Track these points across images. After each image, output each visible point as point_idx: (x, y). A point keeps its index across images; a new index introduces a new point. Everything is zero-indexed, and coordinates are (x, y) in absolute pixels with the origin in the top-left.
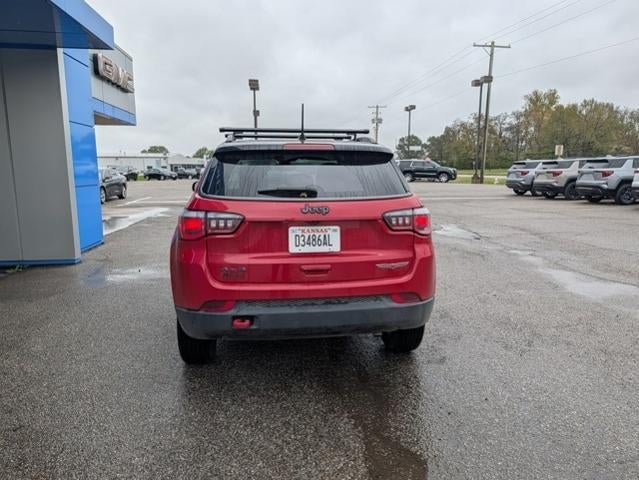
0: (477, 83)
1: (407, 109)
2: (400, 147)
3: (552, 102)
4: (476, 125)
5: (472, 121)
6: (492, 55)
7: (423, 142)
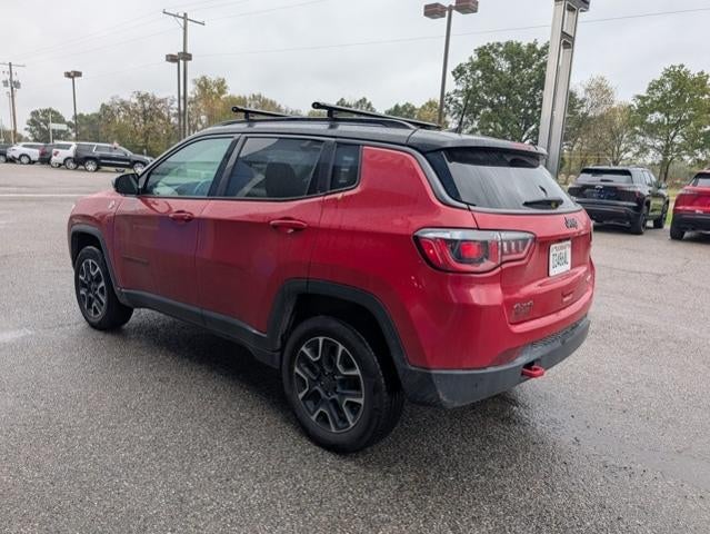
0: (172, 59)
1: (68, 75)
3: (222, 92)
4: (139, 106)
5: (135, 100)
6: (185, 29)
7: (67, 120)
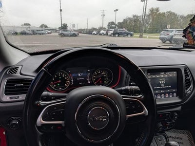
1: (115, 11)
2: (108, 25)
3: (157, 12)
4: (133, 18)
7: (116, 24)
